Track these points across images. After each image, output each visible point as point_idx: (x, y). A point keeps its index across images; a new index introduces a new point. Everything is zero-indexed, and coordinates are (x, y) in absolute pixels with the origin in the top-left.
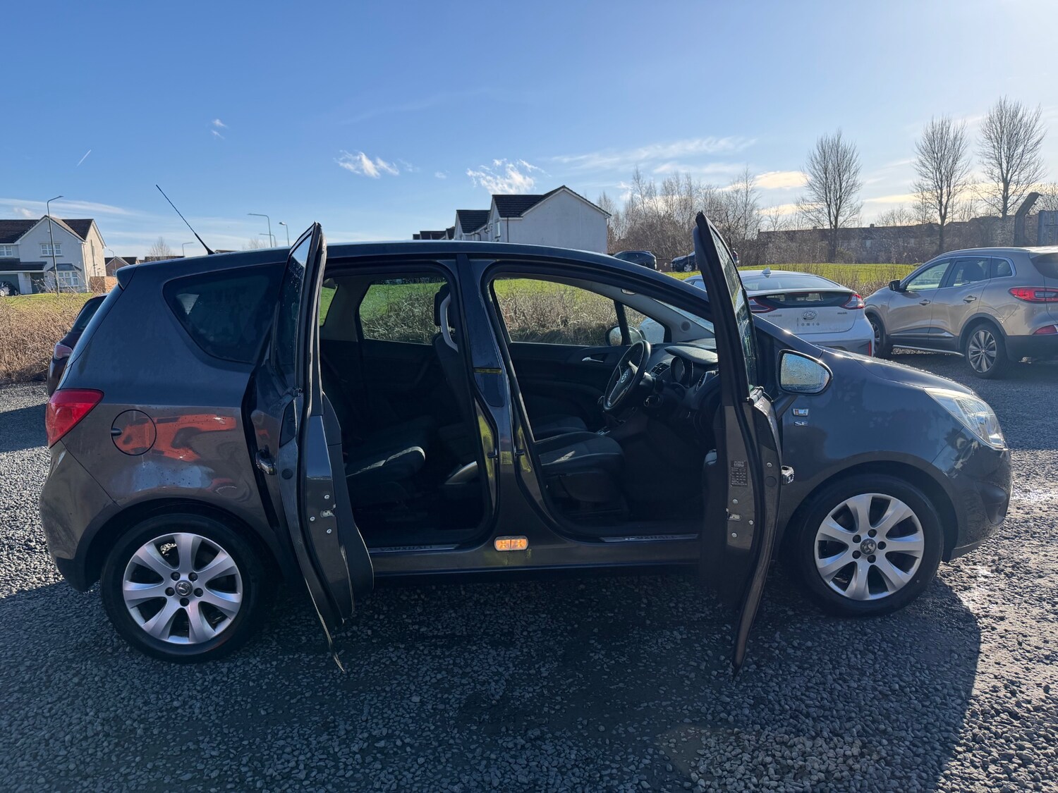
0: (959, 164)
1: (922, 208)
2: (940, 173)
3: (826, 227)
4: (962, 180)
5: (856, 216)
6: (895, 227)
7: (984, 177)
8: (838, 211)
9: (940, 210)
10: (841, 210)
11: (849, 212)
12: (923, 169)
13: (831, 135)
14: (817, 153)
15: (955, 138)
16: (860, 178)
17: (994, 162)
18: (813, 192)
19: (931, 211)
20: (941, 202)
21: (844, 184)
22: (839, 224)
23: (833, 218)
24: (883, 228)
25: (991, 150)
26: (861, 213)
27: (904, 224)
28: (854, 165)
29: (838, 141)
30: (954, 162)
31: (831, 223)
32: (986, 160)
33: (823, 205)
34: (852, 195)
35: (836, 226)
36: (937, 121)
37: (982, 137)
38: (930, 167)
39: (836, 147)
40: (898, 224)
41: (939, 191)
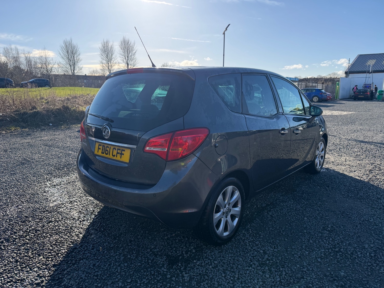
0: (113, 56)
1: (103, 70)
2: (108, 58)
3: (70, 74)
4: (115, 62)
5: (80, 71)
6: (95, 76)
7: (121, 61)
8: (74, 68)
9: (109, 71)
10: (75, 68)
11: (78, 69)
12: (102, 56)
13: (68, 39)
14: (63, 45)
15: (111, 47)
16: (81, 57)
17: (124, 57)
18: (64, 60)
19: (106, 71)
20: (109, 68)
21: (75, 59)
22: (75, 73)
23: (73, 71)
24: (91, 76)
25: (122, 53)
26: (82, 70)
27: (98, 75)
28: (78, 52)
29: (71, 42)
30: (112, 55)
31: (72, 73)
32: (121, 56)
33: (68, 66)
34: (79, 63)
35: (74, 74)
36: (105, 41)
37: (120, 49)
38: (104, 56)
39: (70, 44)
40: (96, 75)
41: (108, 65)
